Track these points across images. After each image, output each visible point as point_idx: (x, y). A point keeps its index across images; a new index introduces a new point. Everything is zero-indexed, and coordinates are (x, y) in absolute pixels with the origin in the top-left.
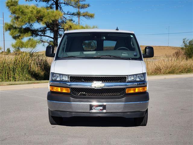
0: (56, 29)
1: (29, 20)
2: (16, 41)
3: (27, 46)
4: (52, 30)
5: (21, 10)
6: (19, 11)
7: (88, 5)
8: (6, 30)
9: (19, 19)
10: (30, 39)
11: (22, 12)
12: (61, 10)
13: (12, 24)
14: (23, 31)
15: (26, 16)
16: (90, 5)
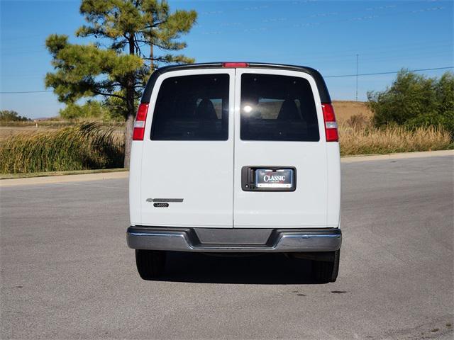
0: (130, 83)
1: (90, 71)
2: (67, 106)
3: (85, 115)
4: (123, 85)
5: (76, 56)
6: (73, 57)
7: (185, 45)
8: (48, 86)
9: (73, 71)
10: (89, 102)
11: (78, 60)
12: (138, 52)
13: (60, 76)
14: (77, 88)
15: (85, 65)
16: (187, 44)
